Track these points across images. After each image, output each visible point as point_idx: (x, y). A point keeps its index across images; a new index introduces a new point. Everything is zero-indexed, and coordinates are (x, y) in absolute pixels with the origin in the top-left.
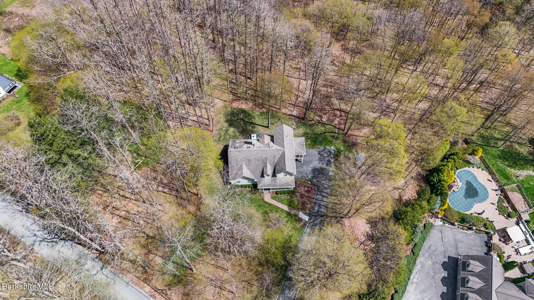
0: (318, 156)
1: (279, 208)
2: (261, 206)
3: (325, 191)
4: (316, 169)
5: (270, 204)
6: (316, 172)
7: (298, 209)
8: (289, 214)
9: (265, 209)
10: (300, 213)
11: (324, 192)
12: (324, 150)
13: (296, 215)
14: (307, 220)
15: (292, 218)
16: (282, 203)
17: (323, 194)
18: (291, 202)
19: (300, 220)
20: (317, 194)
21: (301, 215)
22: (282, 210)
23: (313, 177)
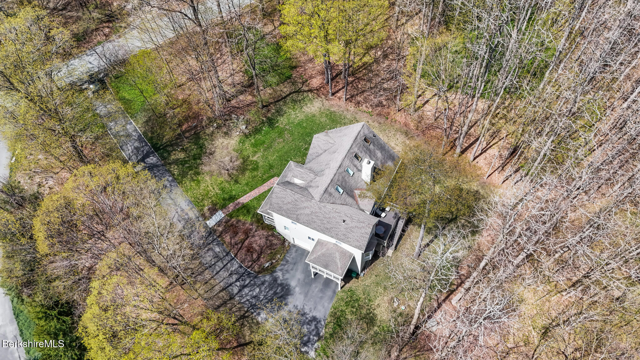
0: (311, 315)
1: (251, 190)
2: (270, 168)
3: (238, 284)
4: (288, 295)
5: (264, 181)
6: (282, 289)
7: (231, 216)
8: (232, 198)
9: (261, 171)
10: (223, 216)
11: (237, 280)
12: (318, 334)
13: (223, 207)
14: (208, 222)
15: (224, 199)
16: (256, 198)
17: (235, 277)
18: (248, 212)
19: (213, 211)
20: (241, 267)
21: (220, 215)
22: (245, 193)
23: (275, 280)
